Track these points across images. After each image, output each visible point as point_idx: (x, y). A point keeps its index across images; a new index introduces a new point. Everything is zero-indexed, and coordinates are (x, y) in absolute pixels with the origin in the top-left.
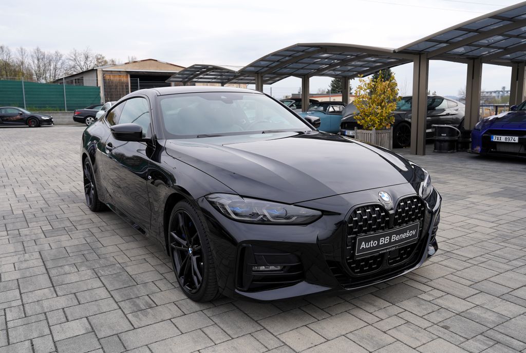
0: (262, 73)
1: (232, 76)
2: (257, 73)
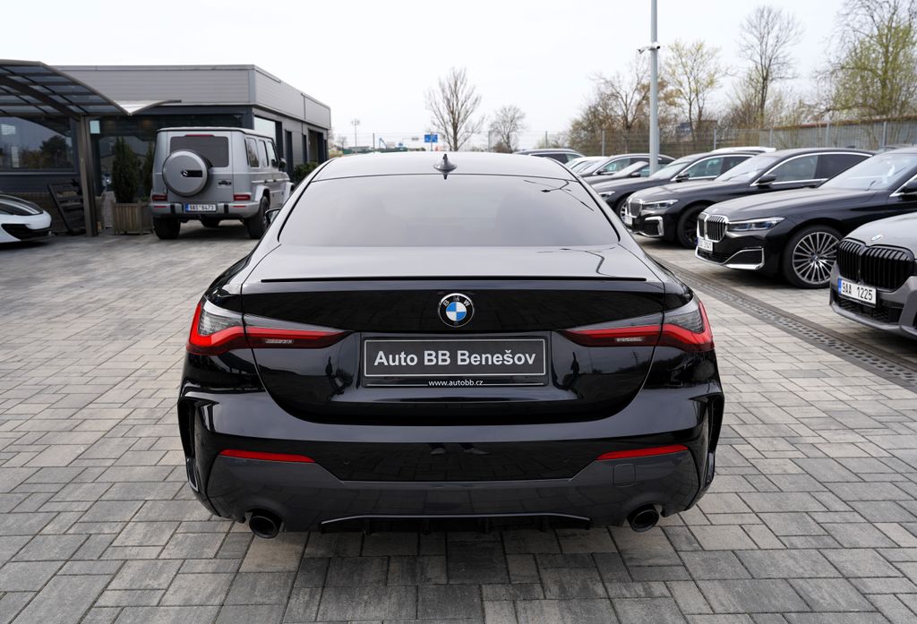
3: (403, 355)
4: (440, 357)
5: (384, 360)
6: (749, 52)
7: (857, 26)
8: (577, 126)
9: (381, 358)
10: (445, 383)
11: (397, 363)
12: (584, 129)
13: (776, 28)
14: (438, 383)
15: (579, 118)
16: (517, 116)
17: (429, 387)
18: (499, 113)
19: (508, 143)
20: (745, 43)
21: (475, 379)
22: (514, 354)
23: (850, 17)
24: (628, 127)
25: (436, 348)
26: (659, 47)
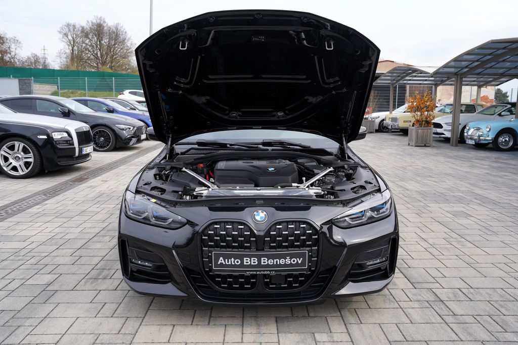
0: (462, 74)
1: (446, 78)
2: (456, 74)
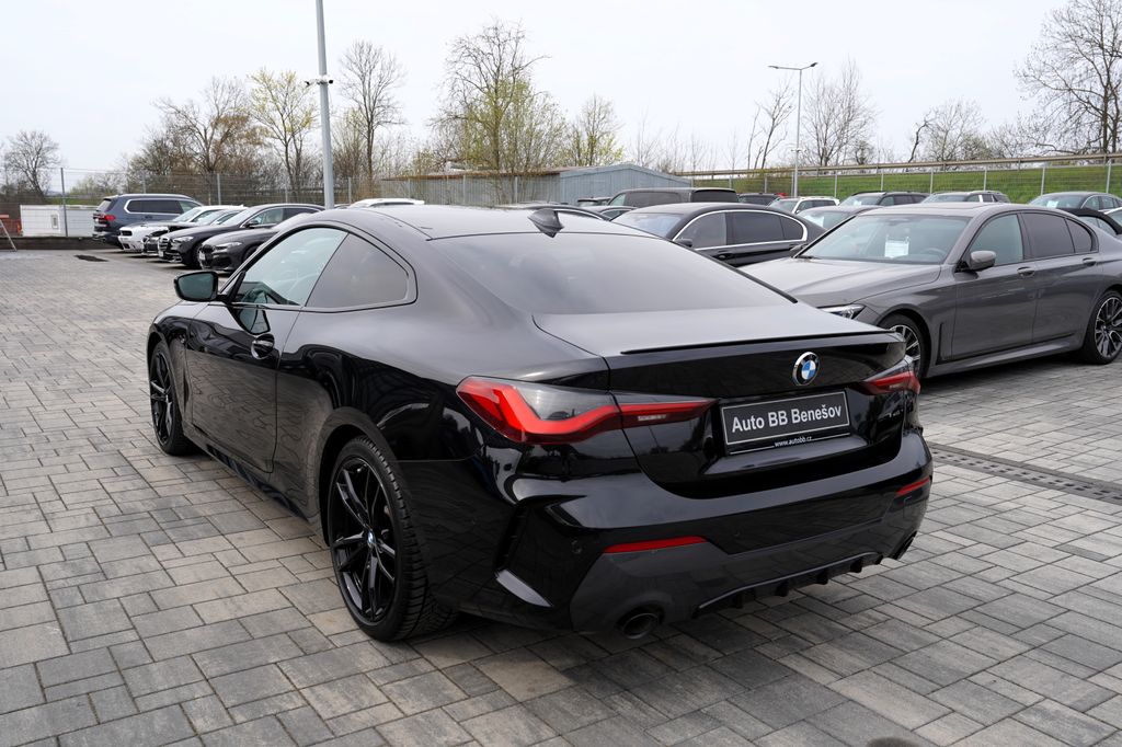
3: (753, 419)
4: (780, 418)
5: (739, 426)
6: (350, 91)
7: (466, 75)
8: (139, 164)
9: (737, 425)
10: (786, 443)
11: (749, 428)
12: (147, 168)
13: (378, 66)
14: (781, 444)
15: (141, 154)
16: (45, 145)
17: (776, 448)
18: (16, 141)
19: (35, 182)
20: (346, 81)
21: (806, 435)
22: (827, 408)
23: (458, 65)
24: (210, 168)
25: (776, 408)
26: (331, 82)
